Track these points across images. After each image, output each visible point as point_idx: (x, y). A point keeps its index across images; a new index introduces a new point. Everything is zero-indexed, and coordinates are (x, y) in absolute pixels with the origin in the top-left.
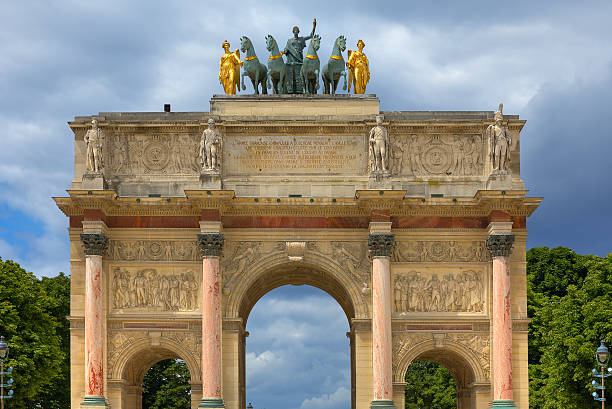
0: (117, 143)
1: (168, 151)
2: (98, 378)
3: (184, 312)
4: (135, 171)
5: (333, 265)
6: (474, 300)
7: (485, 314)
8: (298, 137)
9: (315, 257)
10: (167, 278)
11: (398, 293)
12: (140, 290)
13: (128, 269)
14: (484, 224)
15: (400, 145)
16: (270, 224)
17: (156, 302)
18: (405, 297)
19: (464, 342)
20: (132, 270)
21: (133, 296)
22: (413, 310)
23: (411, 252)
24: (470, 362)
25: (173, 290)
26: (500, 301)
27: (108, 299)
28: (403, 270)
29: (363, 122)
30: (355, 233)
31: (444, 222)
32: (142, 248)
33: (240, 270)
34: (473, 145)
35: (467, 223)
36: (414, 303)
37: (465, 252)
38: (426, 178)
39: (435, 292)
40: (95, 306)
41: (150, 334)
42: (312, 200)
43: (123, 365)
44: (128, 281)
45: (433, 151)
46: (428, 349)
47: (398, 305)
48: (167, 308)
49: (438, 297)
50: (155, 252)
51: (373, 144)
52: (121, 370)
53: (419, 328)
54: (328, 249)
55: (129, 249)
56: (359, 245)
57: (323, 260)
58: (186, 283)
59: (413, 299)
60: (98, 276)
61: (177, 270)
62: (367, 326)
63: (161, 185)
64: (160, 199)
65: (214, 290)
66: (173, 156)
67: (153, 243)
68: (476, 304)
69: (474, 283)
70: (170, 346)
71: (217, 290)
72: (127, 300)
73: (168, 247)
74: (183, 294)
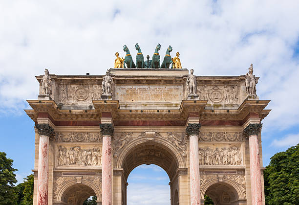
1: (87, 92)
2: (44, 200)
4: (71, 101)
5: (168, 143)
6: (236, 158)
7: (243, 166)
8: (150, 86)
9: (159, 139)
11: (200, 156)
12: (71, 156)
13: (65, 146)
14: (241, 123)
16: (138, 124)
17: (80, 162)
18: (203, 158)
19: (233, 179)
20: (68, 147)
21: (68, 160)
22: (207, 164)
23: (206, 137)
24: (236, 189)
25: (89, 156)
26: (255, 156)
27: (54, 161)
28: (203, 146)
29: (182, 78)
30: (178, 128)
31: (221, 123)
34: (234, 90)
35: (233, 123)
36: (208, 161)
37: (232, 137)
38: (212, 104)
39: (218, 156)
40: (43, 162)
41: (77, 178)
42: (158, 111)
43: (62, 193)
44: (66, 152)
45: (215, 92)
46: (215, 182)
47: (200, 162)
48: (86, 165)
49: (219, 158)
50: (80, 138)
51: (189, 82)
52: (61, 196)
53: (211, 172)
54: (166, 137)
55: (66, 137)
56: (181, 134)
57: (163, 141)
59: (207, 159)
60: (46, 146)
61: (91, 146)
62: (185, 172)
63: (83, 106)
64: (82, 111)
65: (108, 152)
66: (90, 94)
67: (79, 134)
68: (238, 161)
69: (236, 151)
70: (87, 183)
71: (110, 153)
72: (65, 162)
73: (86, 135)
74: (94, 158)
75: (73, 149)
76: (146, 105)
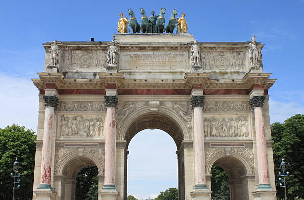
0: (67, 55)
1: (91, 58)
2: (47, 173)
3: (96, 138)
4: (75, 68)
5: (173, 113)
6: (244, 131)
7: (250, 138)
8: (155, 52)
9: (163, 109)
10: (88, 120)
11: (206, 127)
12: (74, 126)
13: (68, 116)
14: (248, 92)
15: (204, 56)
16: (141, 93)
17: (82, 132)
18: (209, 130)
19: (241, 153)
20: (70, 116)
21: (70, 130)
23: (212, 106)
24: (244, 163)
25: (91, 127)
26: (260, 130)
27: (57, 131)
28: (208, 116)
29: (187, 45)
30: (184, 97)
31: (228, 92)
32: (76, 105)
33: (126, 116)
34: (240, 56)
35: (239, 92)
36: (214, 132)
37: (239, 106)
38: (218, 71)
39: (224, 127)
40: (49, 133)
41: (79, 150)
42: (163, 80)
43: (63, 166)
44: (68, 122)
45: (220, 59)
46: (222, 156)
47: (206, 134)
48: (88, 135)
49: (226, 129)
50: (83, 107)
51: (193, 53)
52: (62, 169)
53: (217, 145)
54: (171, 106)
55: (69, 105)
56: (186, 103)
57: (168, 111)
58: (98, 123)
59: (214, 130)
60: (51, 117)
61: (94, 116)
62: (191, 144)
63: (87, 74)
64: (86, 80)
65: (112, 124)
66: (94, 61)
67: (82, 102)
68: (245, 133)
69: (244, 122)
70: (89, 156)
71: (114, 125)
72: (67, 131)
73: (90, 105)
74: (96, 128)
75: (75, 119)
76: (150, 73)
